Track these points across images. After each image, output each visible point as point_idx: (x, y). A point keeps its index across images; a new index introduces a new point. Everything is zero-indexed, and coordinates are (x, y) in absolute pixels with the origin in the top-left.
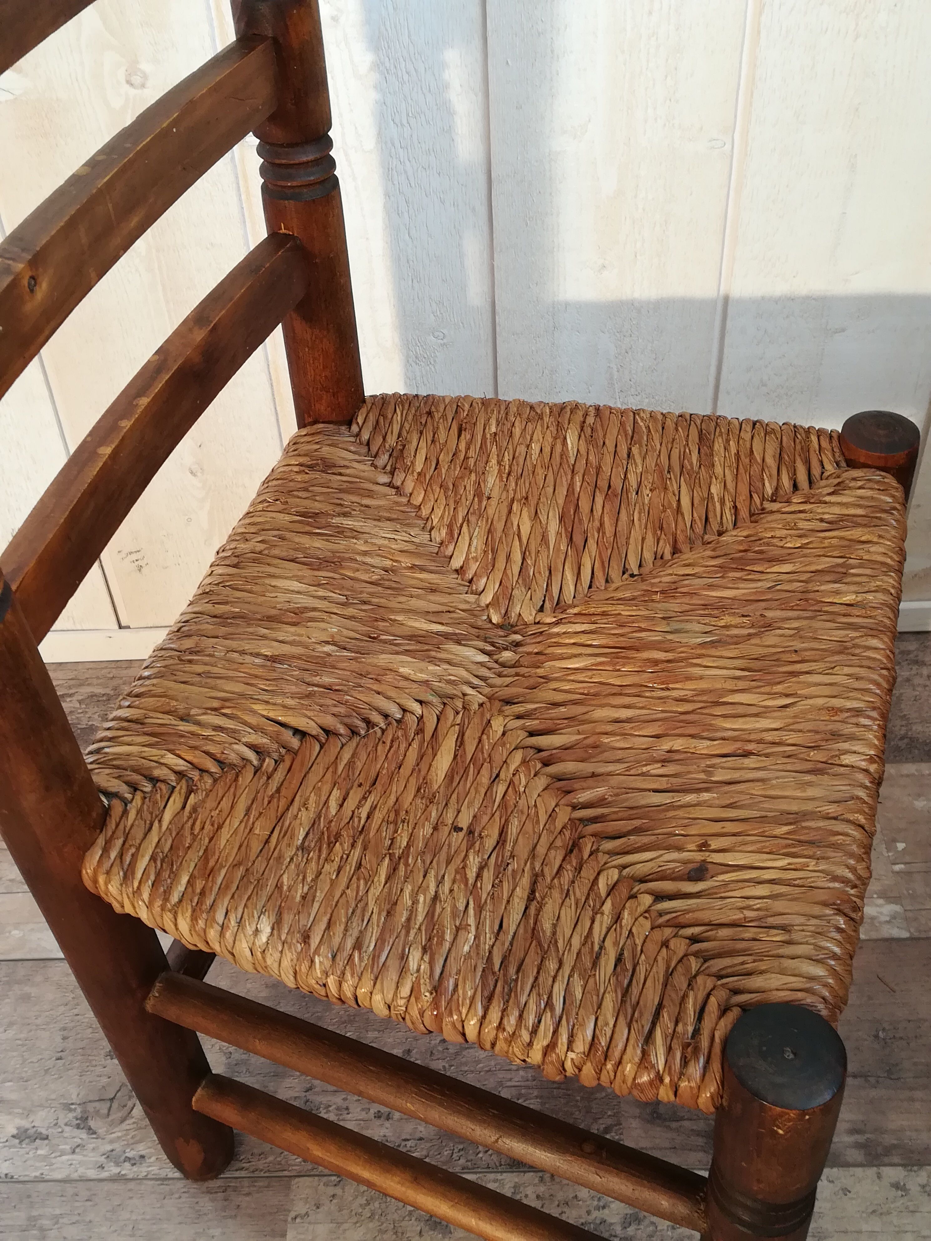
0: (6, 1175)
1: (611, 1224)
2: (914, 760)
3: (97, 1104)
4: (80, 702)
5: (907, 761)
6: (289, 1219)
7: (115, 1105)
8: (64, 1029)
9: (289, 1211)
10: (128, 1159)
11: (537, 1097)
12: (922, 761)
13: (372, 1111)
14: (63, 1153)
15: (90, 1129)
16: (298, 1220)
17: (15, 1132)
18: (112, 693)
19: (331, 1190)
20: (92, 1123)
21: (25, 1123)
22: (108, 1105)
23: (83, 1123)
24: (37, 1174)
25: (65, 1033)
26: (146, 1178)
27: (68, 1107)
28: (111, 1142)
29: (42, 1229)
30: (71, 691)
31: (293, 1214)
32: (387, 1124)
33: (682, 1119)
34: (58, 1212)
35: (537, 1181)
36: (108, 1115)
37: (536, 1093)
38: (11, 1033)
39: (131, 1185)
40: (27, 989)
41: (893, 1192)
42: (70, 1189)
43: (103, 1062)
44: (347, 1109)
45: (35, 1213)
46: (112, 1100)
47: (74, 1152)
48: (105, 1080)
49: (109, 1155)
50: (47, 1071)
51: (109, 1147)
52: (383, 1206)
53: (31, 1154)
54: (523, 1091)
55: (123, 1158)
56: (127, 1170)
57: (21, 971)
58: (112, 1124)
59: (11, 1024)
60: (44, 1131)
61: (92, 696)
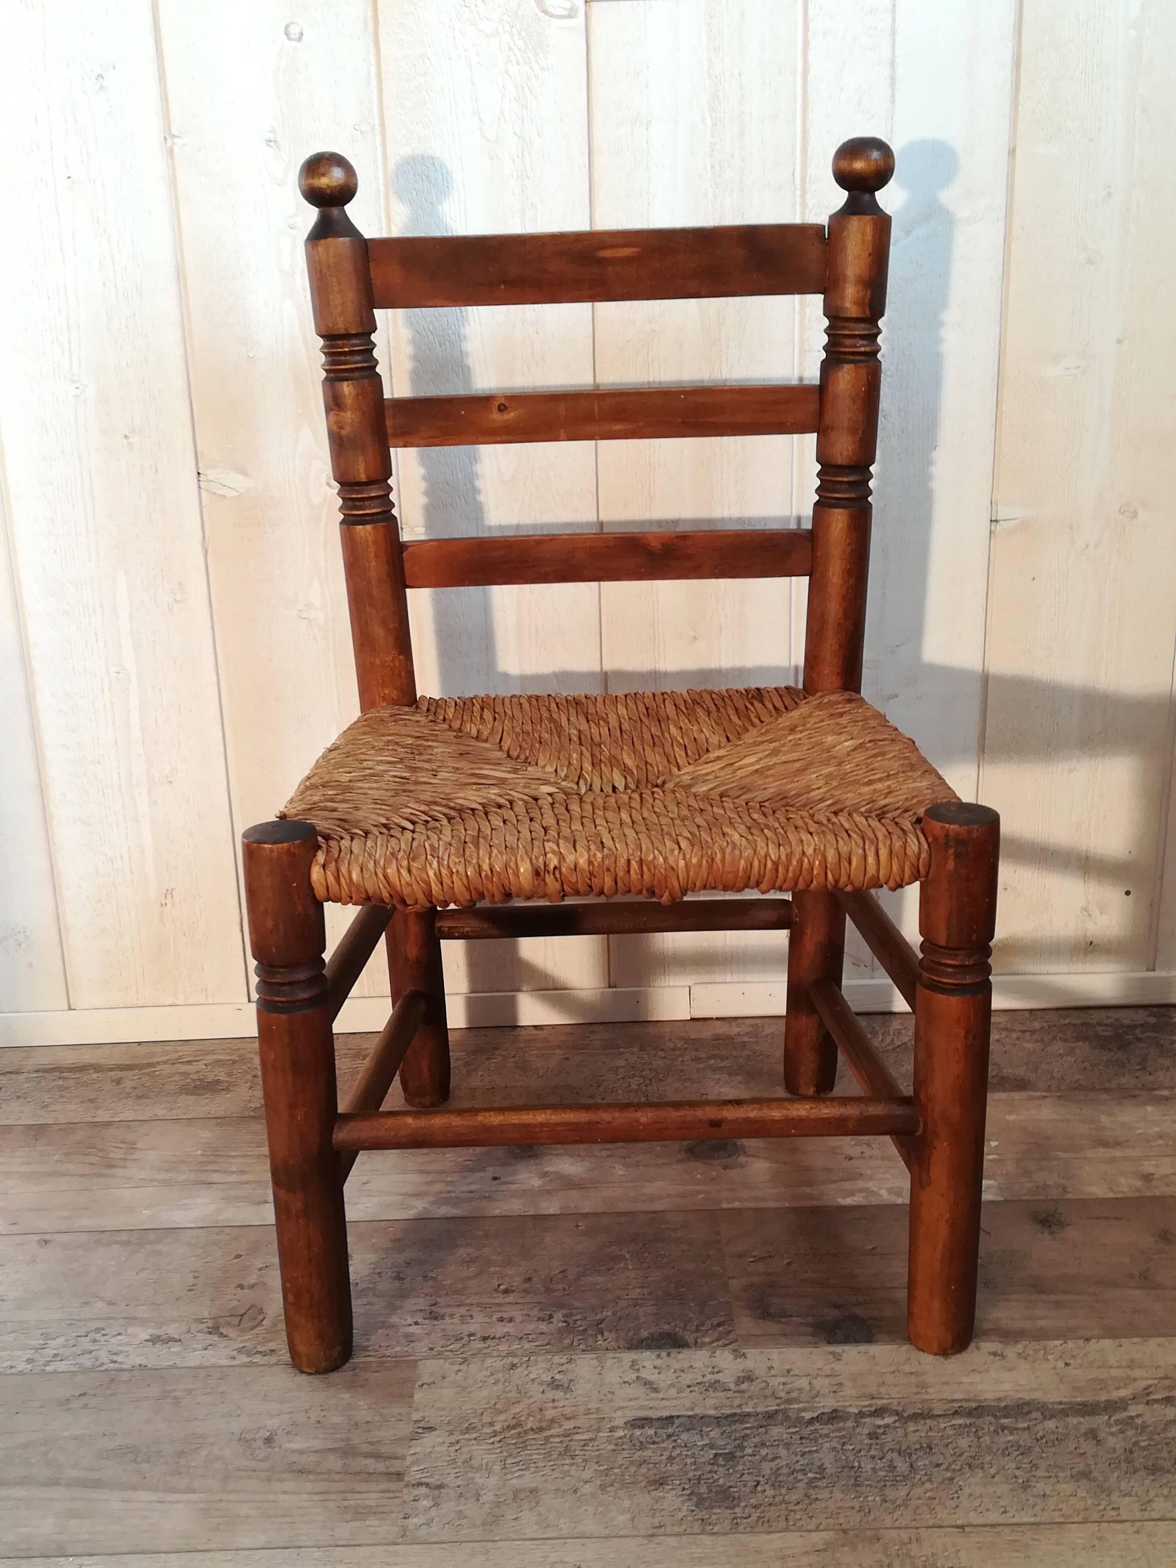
0: (140, 1365)
1: (724, 1383)
2: (1005, 1091)
3: (229, 1319)
4: (206, 1065)
5: (998, 1091)
6: (417, 1386)
7: (246, 1318)
8: (195, 1272)
9: (416, 1381)
10: (258, 1352)
11: (653, 1305)
12: (1012, 1090)
13: (495, 1318)
14: (195, 1350)
15: (222, 1334)
16: (425, 1386)
17: (148, 1338)
18: (237, 1059)
19: (457, 1367)
20: (222, 1330)
21: (157, 1332)
22: (239, 1318)
23: (214, 1330)
24: (171, 1363)
25: (196, 1274)
26: (276, 1364)
27: (200, 1321)
28: (242, 1342)
29: (175, 1398)
30: (198, 1058)
31: (419, 1383)
32: (510, 1325)
33: (792, 1316)
34: (191, 1387)
35: (654, 1357)
36: (239, 1325)
37: (652, 1303)
38: (143, 1275)
39: (262, 1369)
40: (159, 1247)
41: (991, 1357)
42: (202, 1373)
43: (234, 1291)
44: (471, 1316)
45: (170, 1388)
46: (242, 1315)
47: (206, 1349)
48: (235, 1303)
49: (240, 1351)
50: (178, 1299)
51: (241, 1345)
52: (507, 1376)
53: (164, 1351)
54: (640, 1302)
55: (255, 1351)
56: (257, 1359)
57: (152, 1236)
58: (244, 1330)
59: (143, 1270)
60: (176, 1337)
61: (219, 1061)
